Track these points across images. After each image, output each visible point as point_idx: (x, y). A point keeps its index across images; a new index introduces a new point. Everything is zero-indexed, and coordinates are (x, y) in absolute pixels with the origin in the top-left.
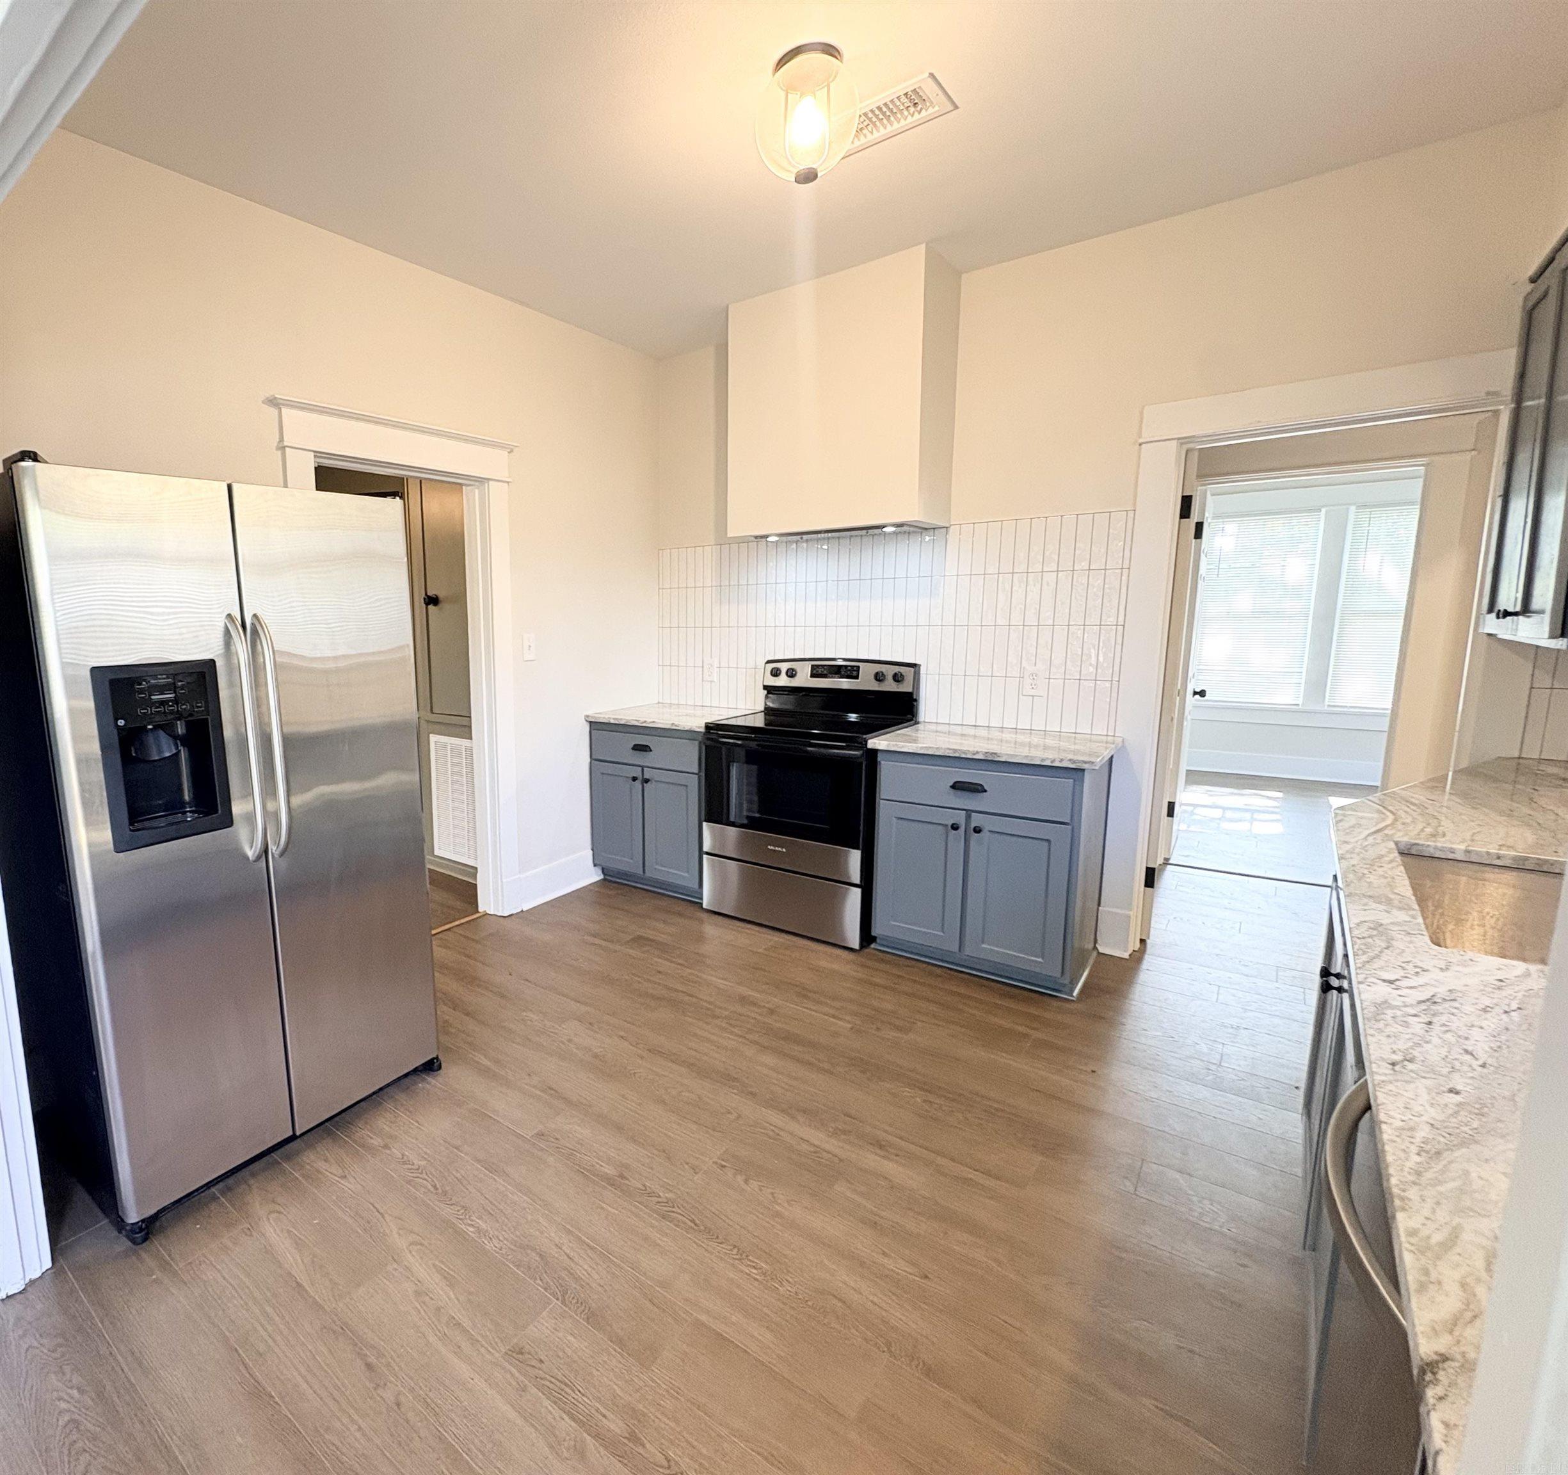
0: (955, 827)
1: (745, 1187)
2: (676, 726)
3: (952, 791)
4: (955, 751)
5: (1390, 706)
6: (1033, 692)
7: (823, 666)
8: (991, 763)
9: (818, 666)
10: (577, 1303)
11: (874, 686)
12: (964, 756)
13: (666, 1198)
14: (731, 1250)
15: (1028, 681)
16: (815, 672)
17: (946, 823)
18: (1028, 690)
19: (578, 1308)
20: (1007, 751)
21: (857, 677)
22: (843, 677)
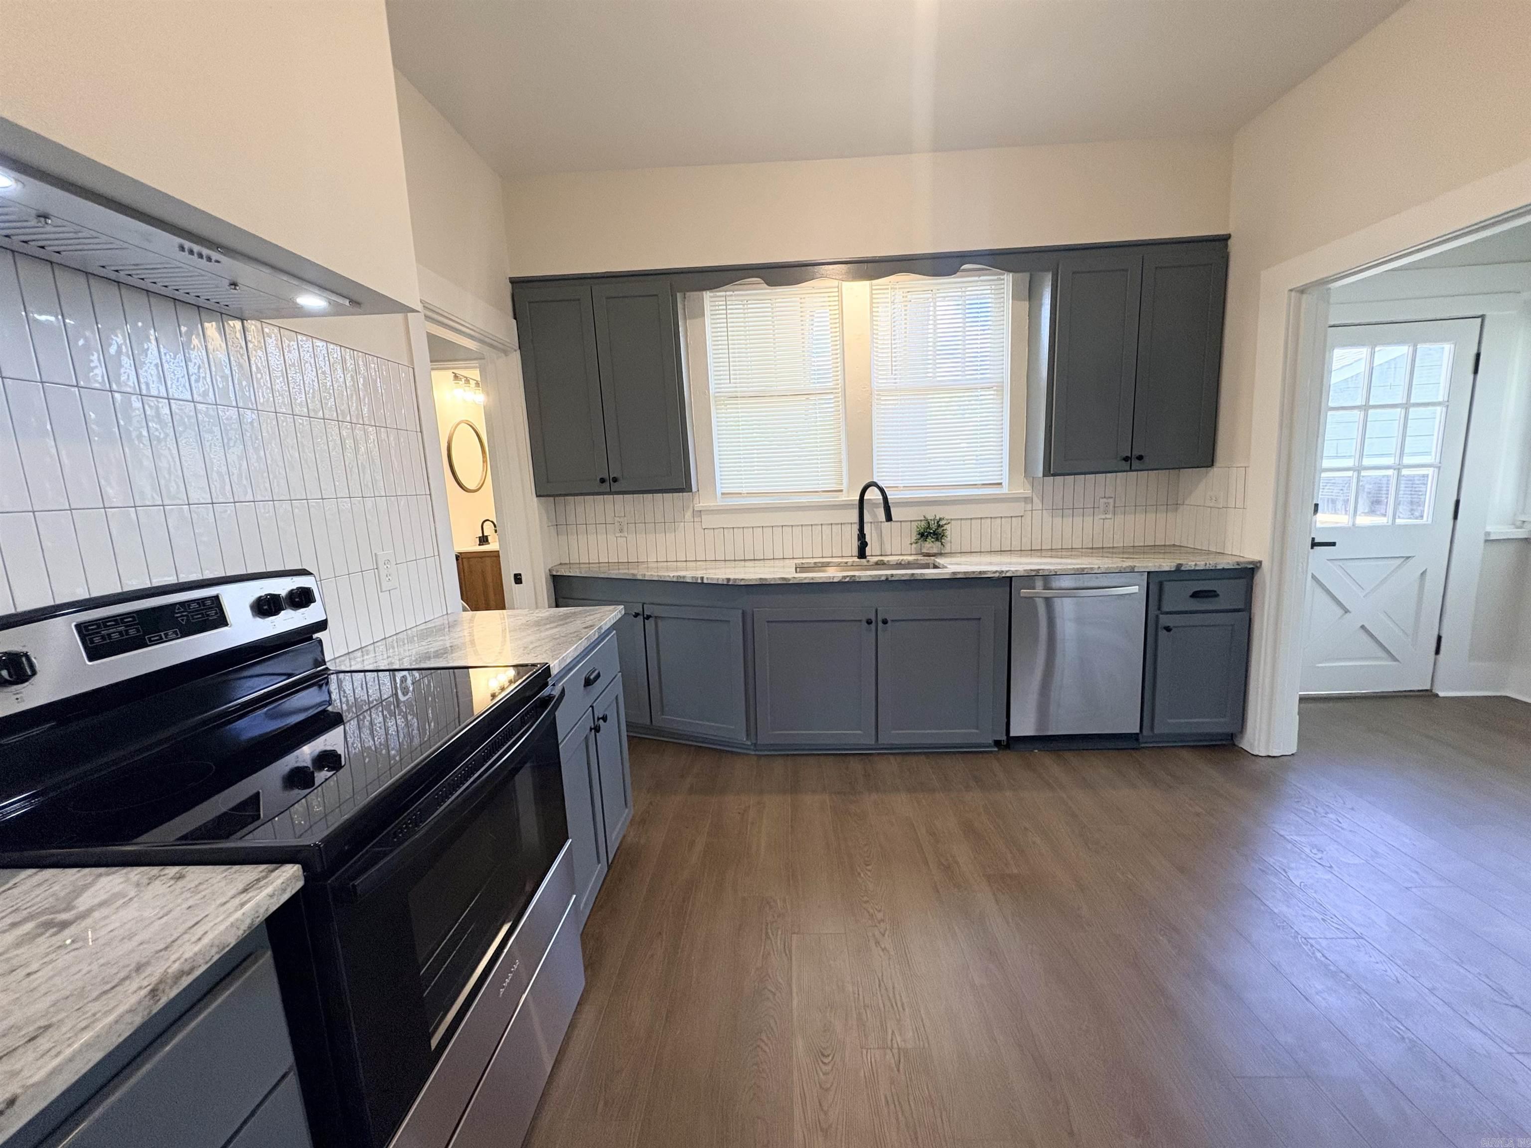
6: (389, 585)
7: (118, 619)
15: (383, 572)
18: (384, 583)
21: (221, 621)
22: (187, 632)
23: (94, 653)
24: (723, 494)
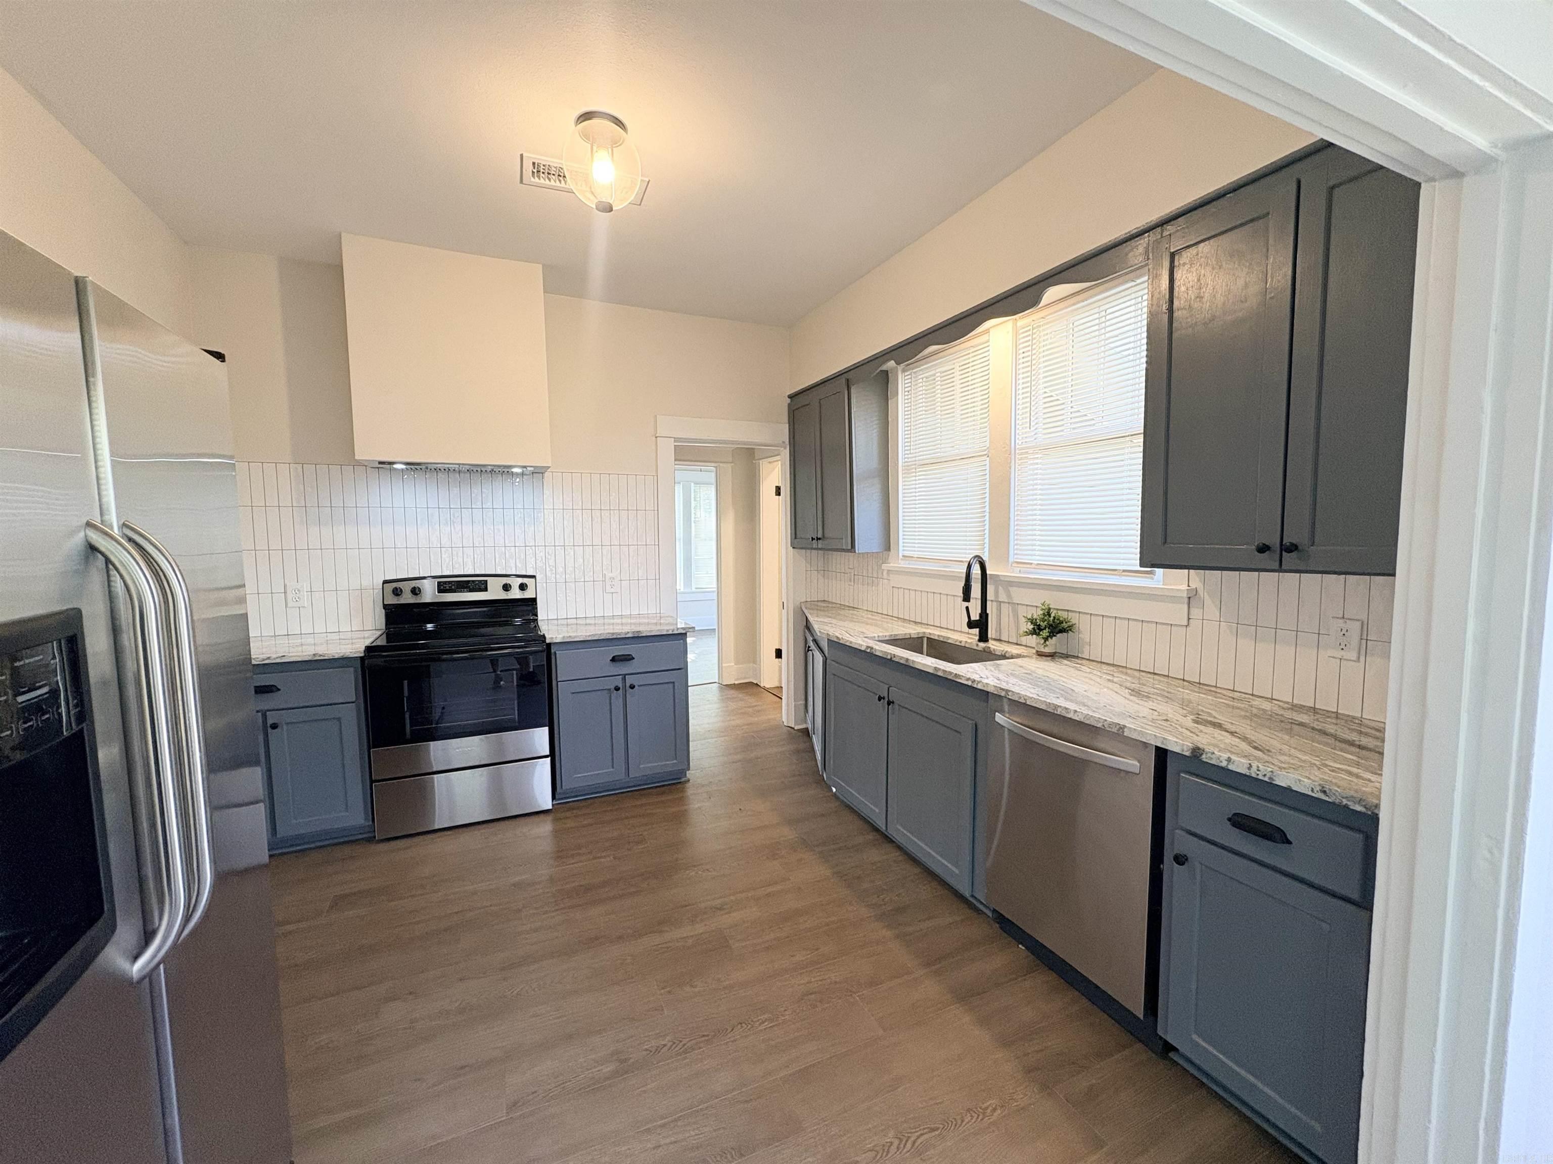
0: (617, 689)
1: (696, 990)
2: (321, 655)
3: (612, 664)
4: (613, 634)
5: (715, 586)
6: (612, 590)
7: (450, 582)
8: (638, 638)
9: (445, 583)
10: (721, 1156)
11: (503, 595)
12: (619, 637)
13: (669, 1041)
14: (742, 1027)
15: (608, 583)
16: (442, 588)
17: (609, 688)
18: (608, 589)
19: (726, 1158)
20: (646, 629)
21: (486, 589)
22: (471, 591)
23: (440, 591)
24: (903, 556)
